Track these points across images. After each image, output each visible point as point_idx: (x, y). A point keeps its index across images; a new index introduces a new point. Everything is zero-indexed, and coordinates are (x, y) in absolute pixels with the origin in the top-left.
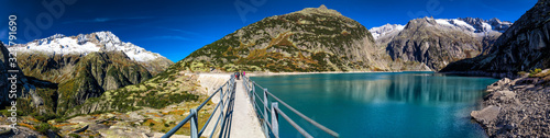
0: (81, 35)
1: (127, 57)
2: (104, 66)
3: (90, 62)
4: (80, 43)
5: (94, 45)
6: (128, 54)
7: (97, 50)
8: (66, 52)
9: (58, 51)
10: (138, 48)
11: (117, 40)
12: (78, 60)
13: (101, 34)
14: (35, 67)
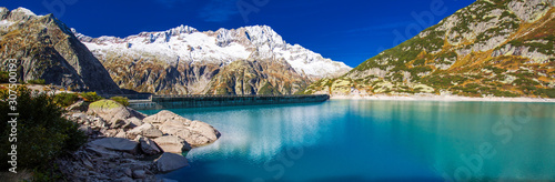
0: (222, 31)
1: (289, 68)
2: (254, 81)
3: (233, 75)
4: (220, 44)
5: (242, 48)
6: (294, 64)
7: (246, 55)
8: (197, 57)
9: (183, 54)
10: (311, 54)
11: (278, 39)
12: (217, 72)
13: (254, 30)
14: (144, 80)
